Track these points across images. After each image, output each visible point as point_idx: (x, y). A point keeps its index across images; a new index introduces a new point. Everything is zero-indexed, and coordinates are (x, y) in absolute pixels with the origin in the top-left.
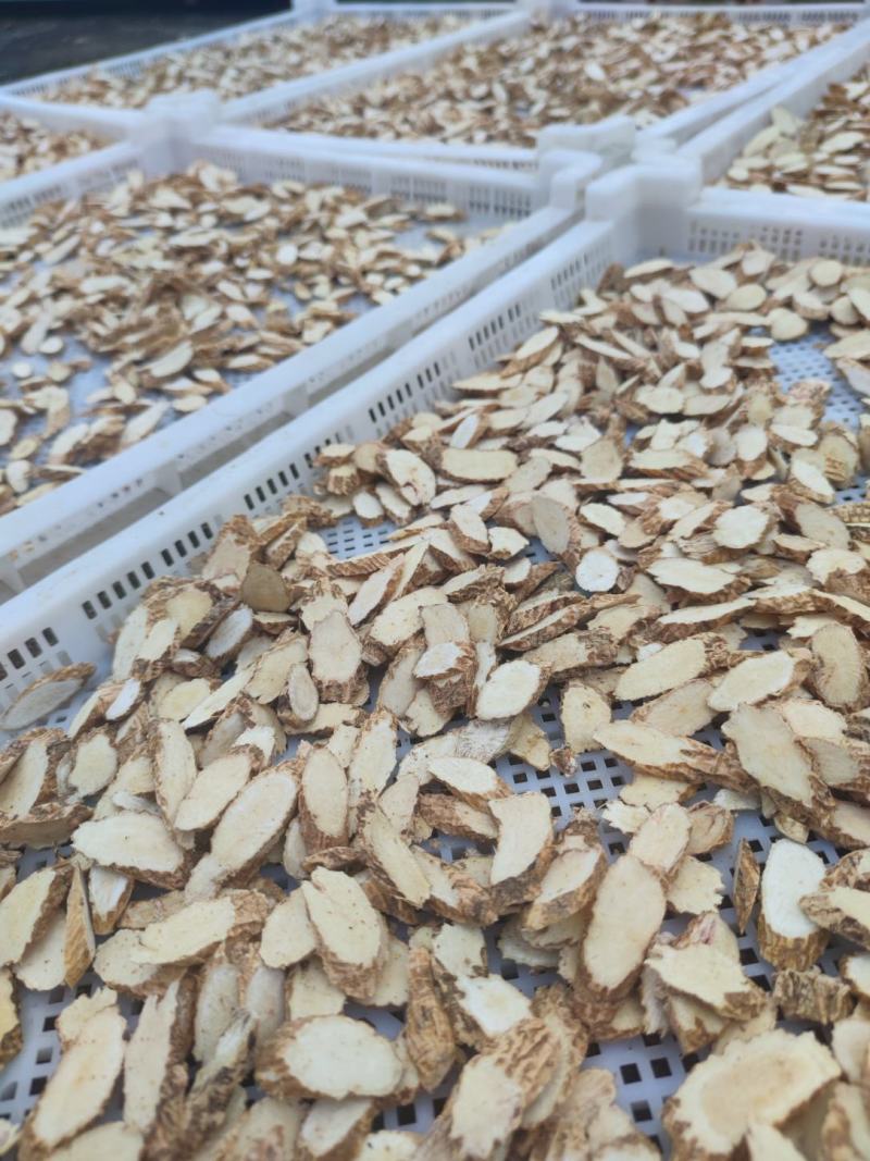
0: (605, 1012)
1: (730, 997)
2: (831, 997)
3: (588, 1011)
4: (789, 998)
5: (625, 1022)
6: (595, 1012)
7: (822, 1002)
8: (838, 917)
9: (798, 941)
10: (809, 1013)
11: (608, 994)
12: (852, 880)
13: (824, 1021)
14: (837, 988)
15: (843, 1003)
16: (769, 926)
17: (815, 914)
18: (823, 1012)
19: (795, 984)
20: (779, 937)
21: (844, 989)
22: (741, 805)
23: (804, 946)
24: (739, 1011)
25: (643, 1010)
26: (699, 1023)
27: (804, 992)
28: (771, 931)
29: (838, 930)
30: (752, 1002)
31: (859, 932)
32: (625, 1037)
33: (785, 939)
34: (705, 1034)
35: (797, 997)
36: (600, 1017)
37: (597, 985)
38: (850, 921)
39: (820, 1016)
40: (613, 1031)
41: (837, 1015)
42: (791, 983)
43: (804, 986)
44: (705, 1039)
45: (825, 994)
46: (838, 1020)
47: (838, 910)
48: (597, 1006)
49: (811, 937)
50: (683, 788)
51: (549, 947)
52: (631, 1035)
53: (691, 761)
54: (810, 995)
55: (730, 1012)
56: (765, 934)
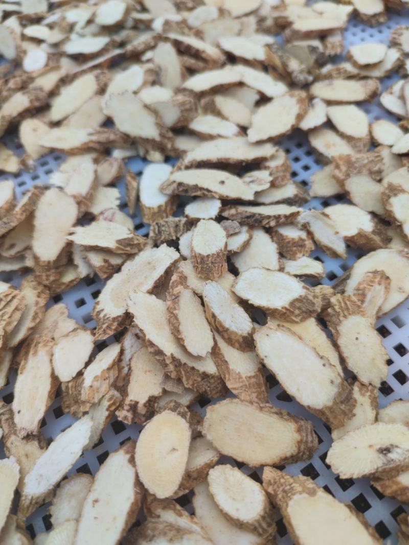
0: (54, 275)
1: (119, 242)
2: (177, 226)
3: (44, 277)
4: (156, 234)
5: (69, 277)
6: (48, 276)
7: (172, 230)
8: (175, 185)
9: (160, 207)
10: (167, 238)
11: (52, 264)
12: (183, 167)
13: (174, 238)
14: (180, 221)
15: (184, 227)
16: (144, 205)
17: (165, 189)
18: (173, 234)
19: (159, 227)
20: (149, 208)
21: (184, 220)
22: (128, 154)
23: (163, 208)
24: (128, 249)
25: (76, 267)
26: (106, 261)
27: (163, 229)
28: (146, 207)
29: (176, 192)
30: (136, 242)
31: (185, 188)
32: (72, 285)
33: (153, 208)
34: (110, 265)
35: (160, 232)
36: (52, 278)
37: (44, 262)
38: (180, 184)
39: (172, 236)
40: (64, 284)
41: (181, 233)
42: (156, 227)
43: (163, 226)
44: (111, 268)
45: (174, 225)
46: (181, 235)
47: (174, 182)
48: (48, 273)
49: (166, 203)
50: (94, 155)
51: (18, 255)
52: (75, 283)
53: (94, 138)
54: (167, 229)
55: (123, 250)
56: (143, 210)
